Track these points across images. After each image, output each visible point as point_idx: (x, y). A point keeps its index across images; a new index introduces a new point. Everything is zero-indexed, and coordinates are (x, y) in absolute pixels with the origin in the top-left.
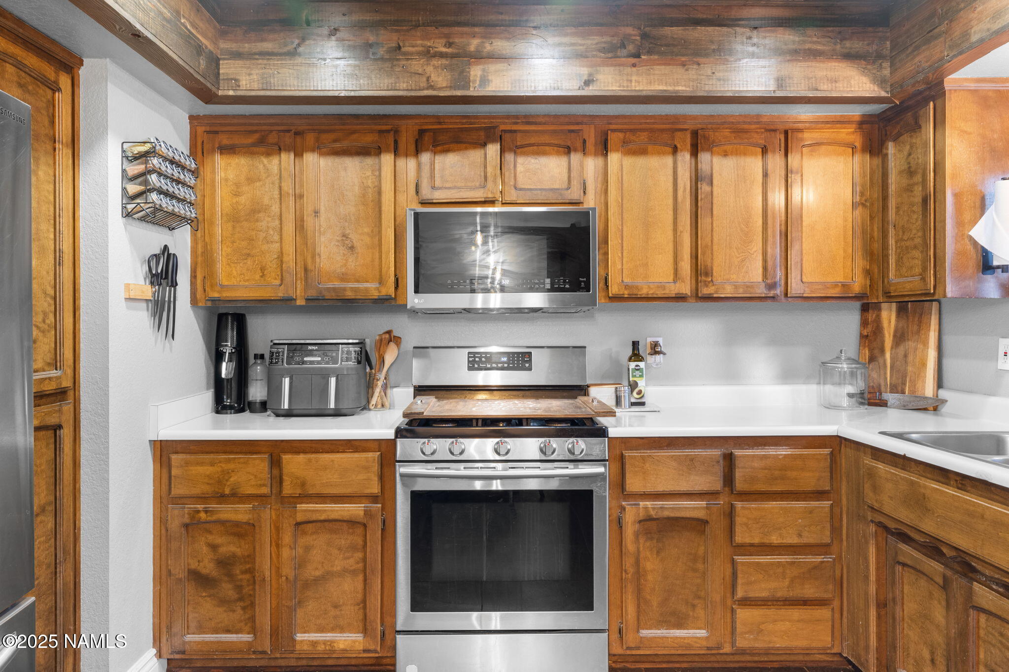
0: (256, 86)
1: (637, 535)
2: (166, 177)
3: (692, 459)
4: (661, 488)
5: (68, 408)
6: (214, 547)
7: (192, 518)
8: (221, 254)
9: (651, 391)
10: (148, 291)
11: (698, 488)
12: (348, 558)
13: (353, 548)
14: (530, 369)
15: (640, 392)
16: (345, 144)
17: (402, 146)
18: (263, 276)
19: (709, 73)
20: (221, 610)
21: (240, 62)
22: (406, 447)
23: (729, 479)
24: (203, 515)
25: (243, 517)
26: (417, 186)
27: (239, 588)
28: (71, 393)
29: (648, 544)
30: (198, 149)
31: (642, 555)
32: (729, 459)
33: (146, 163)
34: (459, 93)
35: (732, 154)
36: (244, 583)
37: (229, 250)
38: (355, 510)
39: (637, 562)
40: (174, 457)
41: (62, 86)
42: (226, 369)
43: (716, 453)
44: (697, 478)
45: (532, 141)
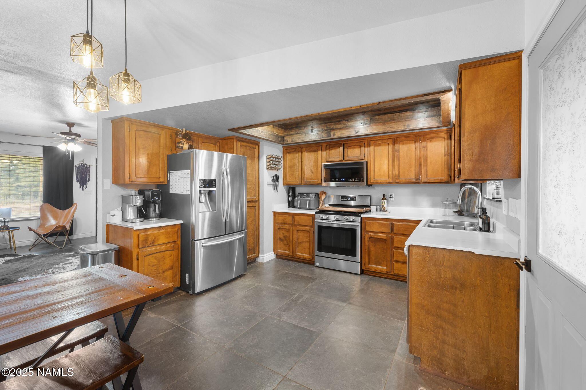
0: (290, 141)
1: (368, 241)
2: (274, 161)
3: (382, 224)
4: (374, 230)
5: (257, 204)
6: (283, 234)
7: (279, 227)
8: (288, 174)
9: (389, 208)
10: (272, 183)
11: (384, 231)
12: (306, 239)
13: (307, 237)
14: (355, 201)
15: (384, 208)
16: (311, 150)
17: (323, 148)
18: (295, 179)
19: (388, 126)
20: (284, 246)
21: (288, 137)
22: (317, 216)
23: (392, 230)
24: (281, 227)
25: (288, 228)
26: (326, 158)
27: (287, 242)
28: (258, 201)
29: (372, 244)
30: (284, 153)
31: (370, 246)
32: (392, 224)
33: (270, 159)
34: (329, 138)
35: (405, 143)
36: (288, 241)
37: (289, 174)
38: (307, 228)
39: (369, 248)
40: (276, 215)
41: (256, 148)
42: (290, 199)
43: (389, 222)
44: (384, 229)
45: (351, 145)
